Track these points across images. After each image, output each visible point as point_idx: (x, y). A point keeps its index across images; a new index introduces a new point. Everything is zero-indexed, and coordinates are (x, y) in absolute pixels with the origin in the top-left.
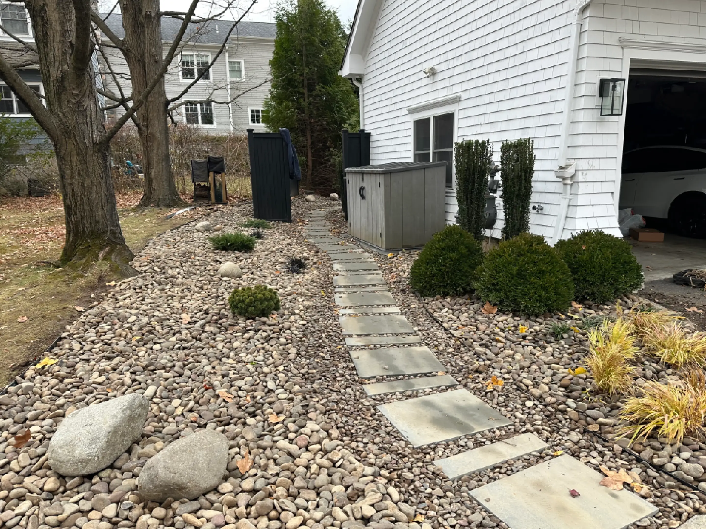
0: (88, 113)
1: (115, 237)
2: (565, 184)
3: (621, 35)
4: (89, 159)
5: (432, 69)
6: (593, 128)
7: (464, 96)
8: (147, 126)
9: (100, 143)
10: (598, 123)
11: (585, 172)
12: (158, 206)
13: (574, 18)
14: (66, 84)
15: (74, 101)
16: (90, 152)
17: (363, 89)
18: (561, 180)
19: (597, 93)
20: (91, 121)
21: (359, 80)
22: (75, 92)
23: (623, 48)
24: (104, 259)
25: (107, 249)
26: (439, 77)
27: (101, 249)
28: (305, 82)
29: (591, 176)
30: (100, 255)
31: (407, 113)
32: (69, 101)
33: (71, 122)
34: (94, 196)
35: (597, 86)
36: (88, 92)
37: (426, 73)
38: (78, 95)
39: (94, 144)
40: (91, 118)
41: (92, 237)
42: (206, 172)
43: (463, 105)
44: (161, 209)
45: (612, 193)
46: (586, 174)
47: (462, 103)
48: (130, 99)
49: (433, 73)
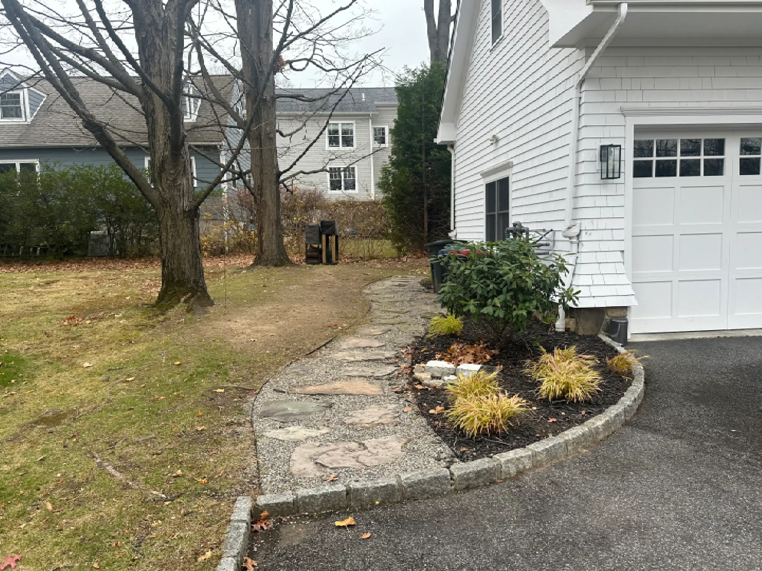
0: (182, 187)
1: (198, 286)
2: (571, 242)
3: (622, 104)
4: (179, 223)
5: (494, 136)
6: (597, 190)
7: (515, 161)
8: (261, 195)
9: (190, 211)
10: (602, 186)
11: (589, 232)
12: (266, 265)
13: (573, 93)
14: (166, 167)
15: (171, 179)
16: (181, 217)
17: (455, 154)
18: (568, 239)
19: (598, 158)
20: (183, 195)
21: (452, 146)
22: (171, 172)
23: (625, 116)
24: (185, 301)
25: (190, 294)
26: (501, 143)
27: (184, 295)
28: (424, 148)
29: (595, 235)
30: (182, 300)
31: (481, 177)
32: (167, 179)
33: (167, 196)
34: (182, 252)
35: (597, 152)
36: (182, 172)
37: (491, 140)
38: (173, 174)
39: (184, 211)
40: (183, 191)
41: (179, 285)
42: (318, 235)
43: (515, 170)
44: (268, 268)
45: (622, 251)
46: (590, 234)
47: (514, 167)
48: (248, 172)
49: (496, 140)
